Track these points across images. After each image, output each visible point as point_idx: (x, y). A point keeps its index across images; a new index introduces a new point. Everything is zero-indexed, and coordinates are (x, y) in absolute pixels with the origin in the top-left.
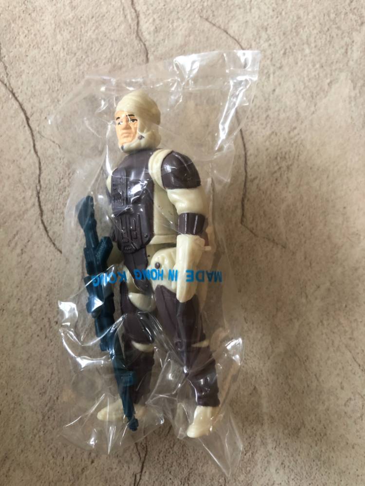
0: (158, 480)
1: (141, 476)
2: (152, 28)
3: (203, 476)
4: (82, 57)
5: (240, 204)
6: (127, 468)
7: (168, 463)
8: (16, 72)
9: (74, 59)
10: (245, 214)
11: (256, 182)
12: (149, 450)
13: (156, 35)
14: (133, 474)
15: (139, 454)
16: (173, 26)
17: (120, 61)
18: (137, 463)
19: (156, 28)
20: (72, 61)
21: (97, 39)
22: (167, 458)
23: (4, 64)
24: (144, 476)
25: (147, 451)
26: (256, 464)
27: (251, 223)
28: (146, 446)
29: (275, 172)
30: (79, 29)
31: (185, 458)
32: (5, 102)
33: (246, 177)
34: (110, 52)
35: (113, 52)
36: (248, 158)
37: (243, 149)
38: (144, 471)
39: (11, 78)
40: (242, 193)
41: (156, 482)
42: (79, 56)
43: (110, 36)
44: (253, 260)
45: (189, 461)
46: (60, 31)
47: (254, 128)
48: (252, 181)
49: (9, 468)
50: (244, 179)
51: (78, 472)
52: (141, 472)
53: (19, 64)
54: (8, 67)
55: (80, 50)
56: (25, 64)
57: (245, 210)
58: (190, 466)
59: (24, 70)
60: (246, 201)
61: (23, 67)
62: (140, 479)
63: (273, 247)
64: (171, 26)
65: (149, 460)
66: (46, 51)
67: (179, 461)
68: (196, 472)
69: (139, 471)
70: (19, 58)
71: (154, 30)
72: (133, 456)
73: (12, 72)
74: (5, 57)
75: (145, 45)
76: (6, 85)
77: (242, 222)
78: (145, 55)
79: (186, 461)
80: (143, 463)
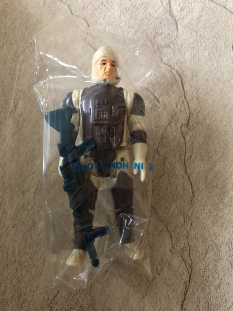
1: (189, 283)
2: (179, 9)
3: (229, 284)
4: (137, 29)
6: (180, 278)
9: (133, 30)
12: (193, 267)
13: (181, 13)
14: (185, 282)
15: (187, 270)
16: (191, 6)
17: (160, 30)
19: (181, 8)
20: (132, 32)
21: (146, 17)
22: (205, 272)
24: (191, 283)
25: (192, 268)
28: (192, 265)
30: (135, 13)
31: (217, 273)
34: (154, 25)
35: (156, 25)
38: (191, 281)
42: (135, 28)
43: (154, 15)
45: (219, 275)
46: (123, 15)
49: (108, 277)
52: (190, 281)
55: (136, 25)
62: (189, 285)
64: (190, 6)
65: (194, 274)
67: (212, 275)
69: (188, 280)
71: (180, 9)
72: (184, 271)
75: (175, 19)
78: (176, 26)
79: (217, 274)
80: (190, 275)
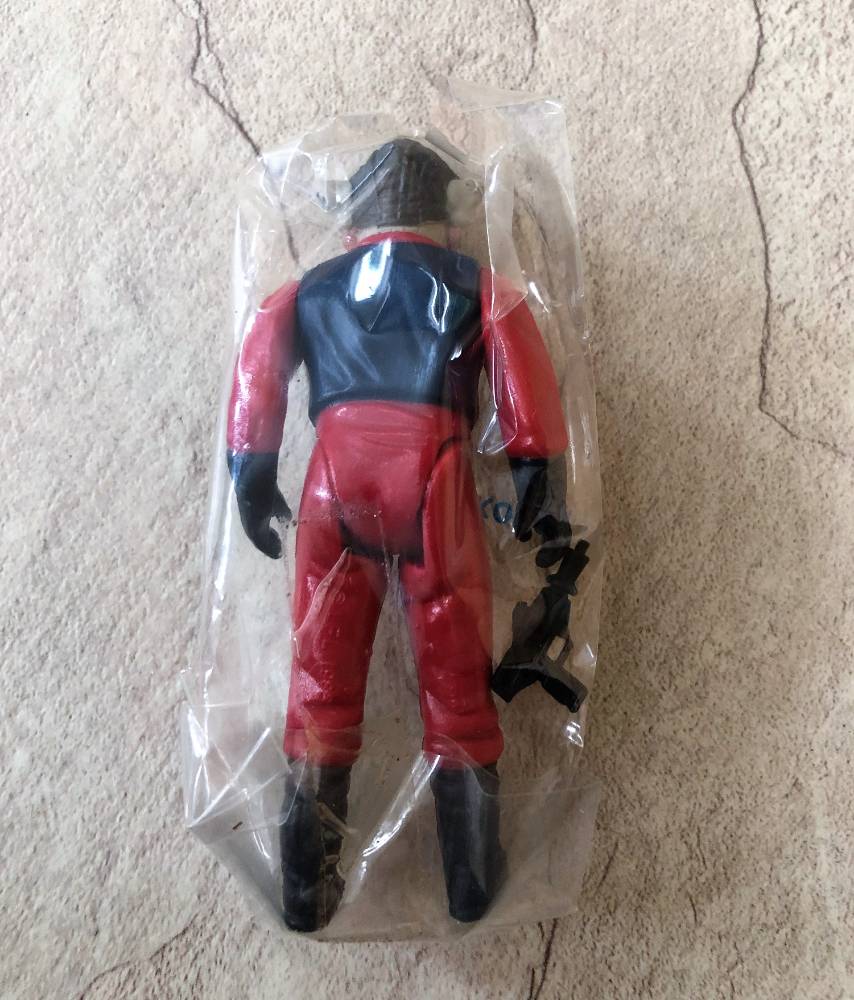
0: (584, 983)
5: (755, 362)
7: (604, 947)
8: (244, 76)
10: (767, 387)
11: (792, 311)
18: (536, 944)
23: (218, 59)
26: (802, 954)
27: (783, 407)
29: (836, 287)
32: (223, 143)
33: (769, 300)
36: (771, 256)
37: (760, 236)
39: (234, 88)
40: (760, 338)
41: (578, 986)
44: (789, 491)
47: (783, 187)
48: (782, 309)
50: (764, 305)
51: (408, 961)
53: (251, 58)
54: (227, 64)
56: (262, 56)
57: (769, 378)
58: (654, 954)
59: (260, 71)
60: (769, 356)
61: (260, 63)
63: (834, 462)
66: (309, 25)
68: (668, 968)
70: (249, 43)
73: (234, 76)
74: (218, 41)
76: (222, 105)
77: (761, 404)
